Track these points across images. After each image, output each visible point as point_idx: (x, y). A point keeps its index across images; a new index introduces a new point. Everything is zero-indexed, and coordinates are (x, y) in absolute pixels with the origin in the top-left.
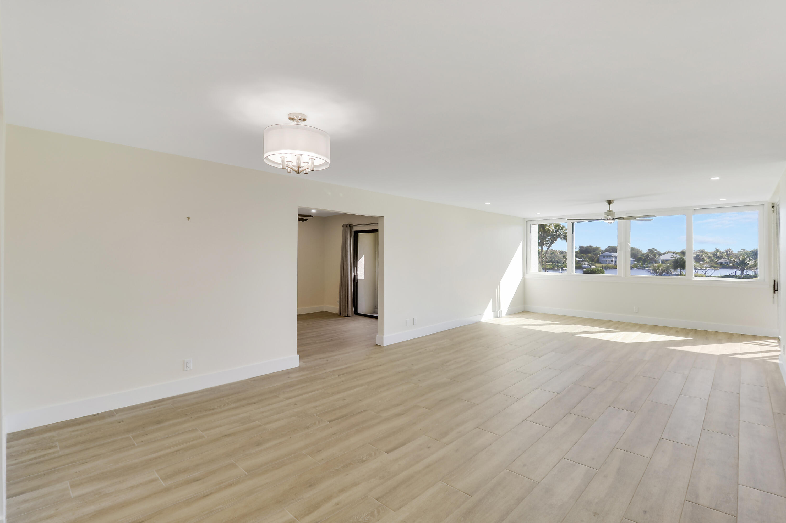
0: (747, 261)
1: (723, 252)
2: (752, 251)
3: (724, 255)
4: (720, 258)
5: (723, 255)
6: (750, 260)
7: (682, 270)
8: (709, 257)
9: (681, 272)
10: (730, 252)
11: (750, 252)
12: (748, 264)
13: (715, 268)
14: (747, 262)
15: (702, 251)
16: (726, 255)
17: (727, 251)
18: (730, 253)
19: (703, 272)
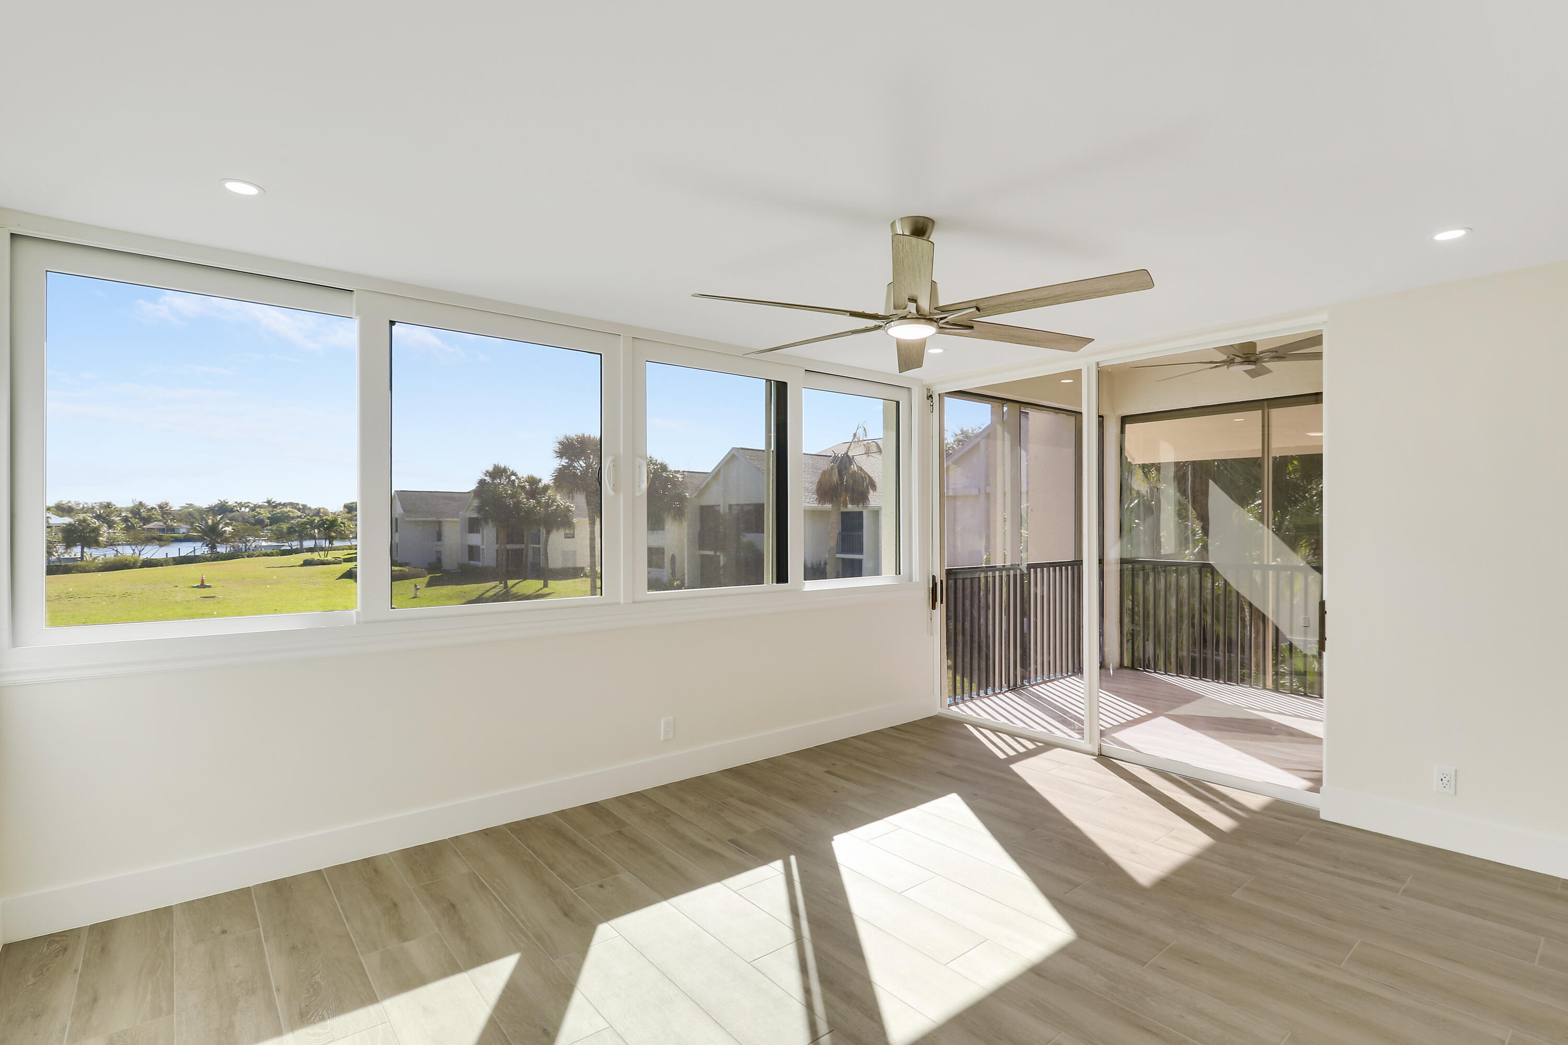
0: (221, 526)
1: (153, 508)
2: (209, 508)
3: (157, 514)
4: (147, 520)
5: (153, 514)
6: (227, 525)
7: (86, 550)
8: (126, 520)
9: (82, 552)
10: (167, 508)
11: (206, 508)
12: (225, 531)
13: (161, 542)
14: (222, 528)
15: (108, 505)
16: (159, 515)
17: (161, 507)
18: (167, 510)
19: (134, 550)
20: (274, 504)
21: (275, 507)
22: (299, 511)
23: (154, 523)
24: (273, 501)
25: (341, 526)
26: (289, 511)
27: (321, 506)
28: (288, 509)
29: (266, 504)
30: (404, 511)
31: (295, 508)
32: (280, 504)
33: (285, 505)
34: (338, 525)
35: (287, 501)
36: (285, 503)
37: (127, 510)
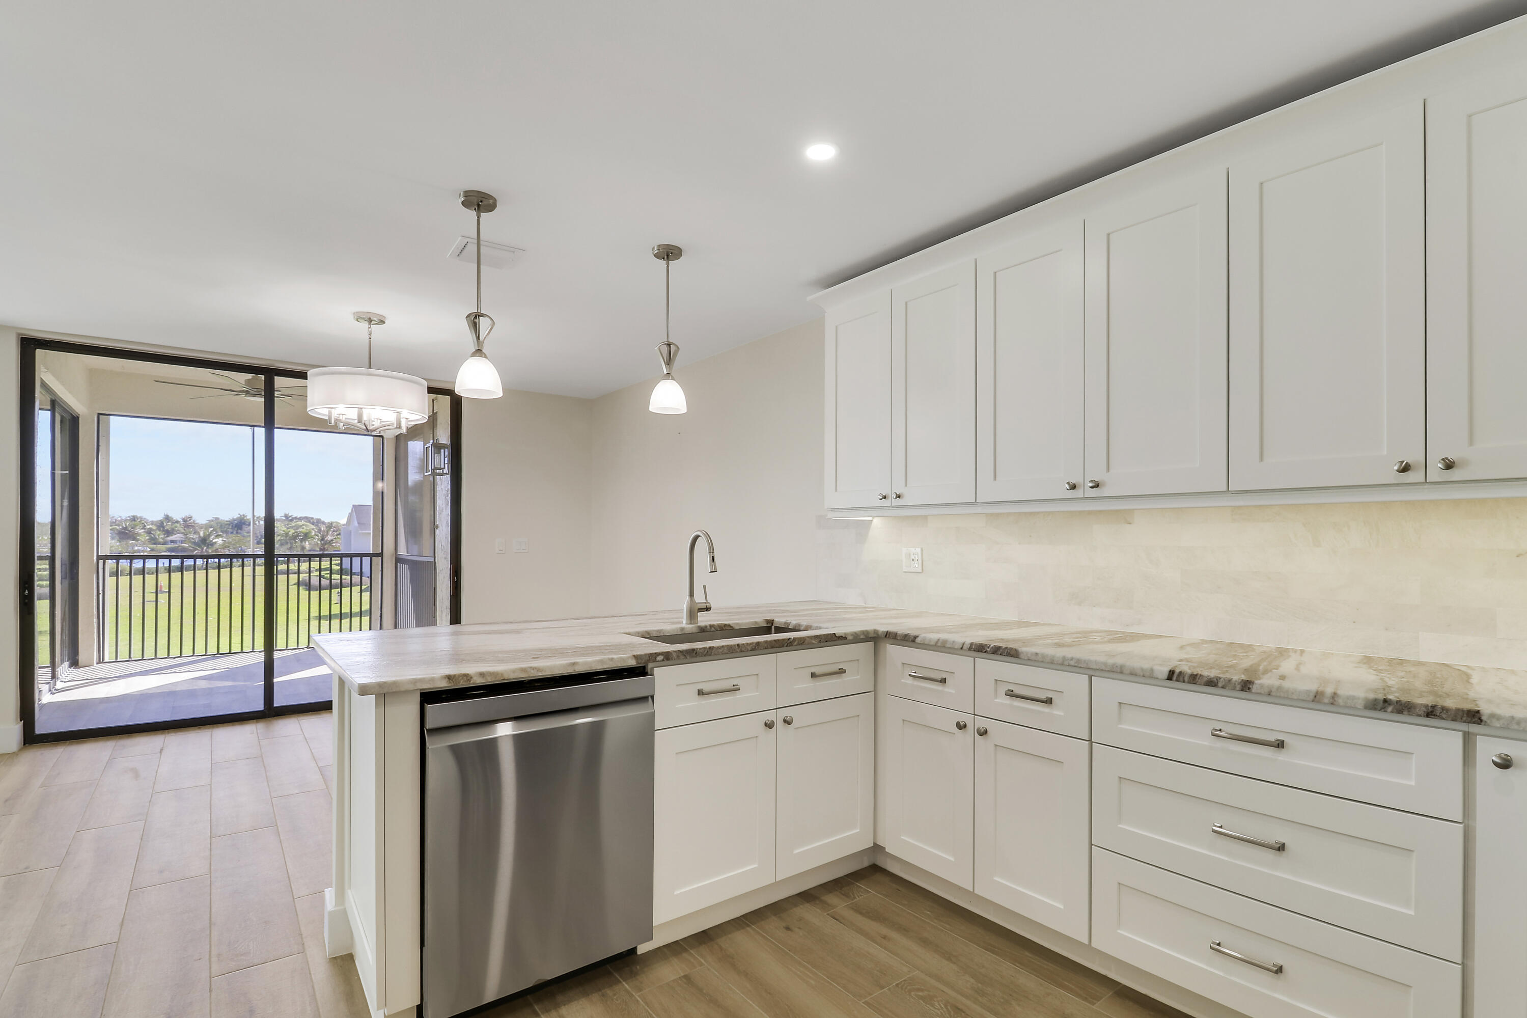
20: (290, 518)
21: (291, 520)
22: (313, 525)
23: (176, 536)
24: (290, 515)
25: (314, 538)
26: (303, 525)
27: (333, 520)
28: (303, 522)
29: (284, 518)
30: (358, 523)
31: (309, 522)
32: (296, 518)
33: (300, 519)
34: (312, 538)
35: (304, 515)
36: (300, 517)
37: (152, 523)
